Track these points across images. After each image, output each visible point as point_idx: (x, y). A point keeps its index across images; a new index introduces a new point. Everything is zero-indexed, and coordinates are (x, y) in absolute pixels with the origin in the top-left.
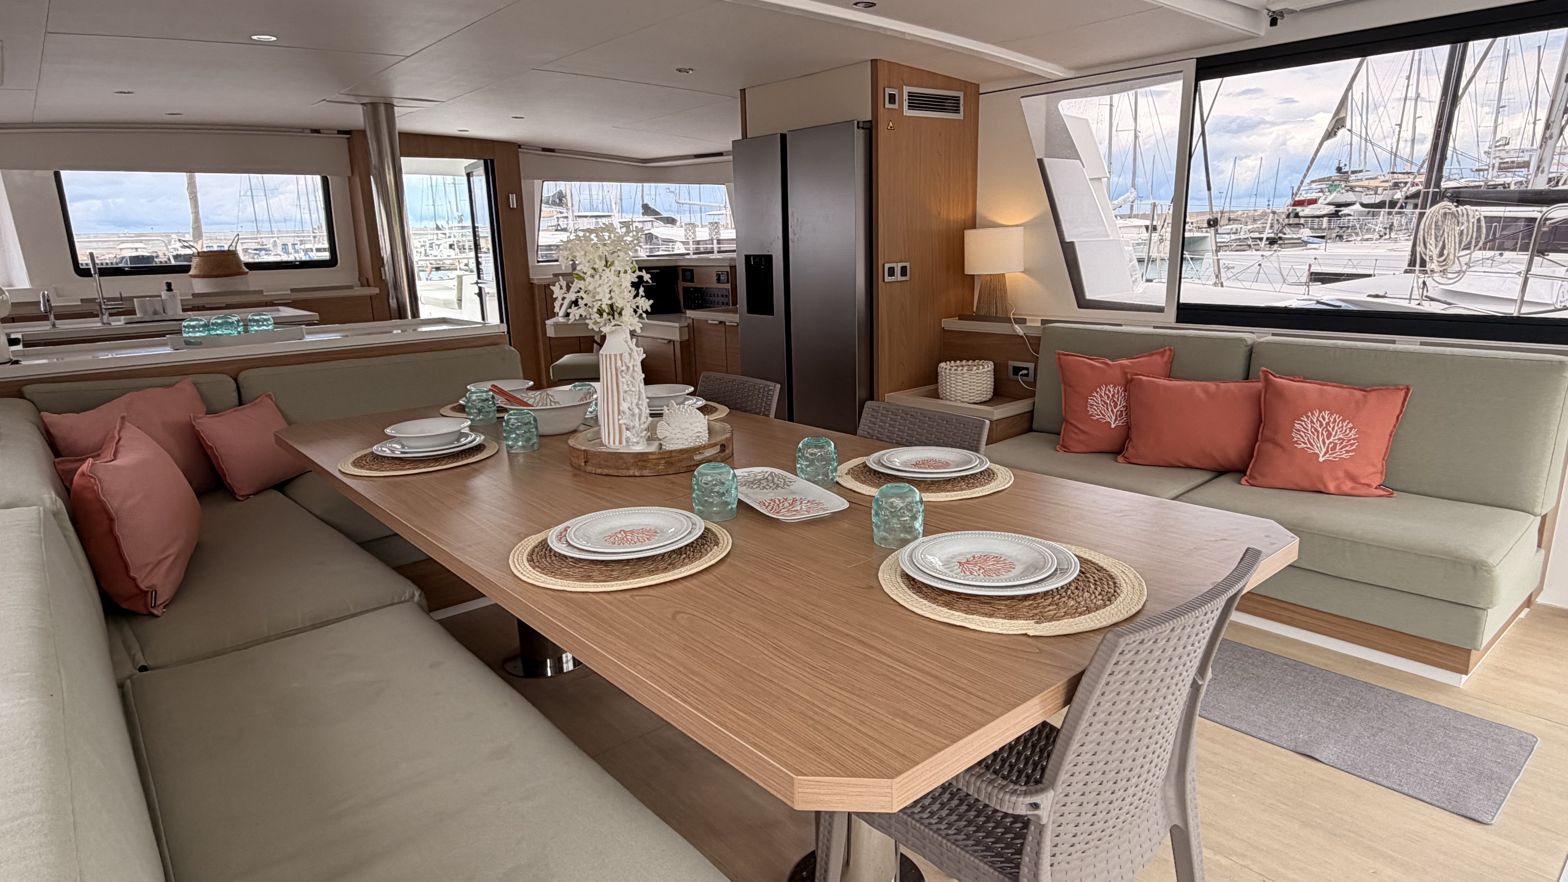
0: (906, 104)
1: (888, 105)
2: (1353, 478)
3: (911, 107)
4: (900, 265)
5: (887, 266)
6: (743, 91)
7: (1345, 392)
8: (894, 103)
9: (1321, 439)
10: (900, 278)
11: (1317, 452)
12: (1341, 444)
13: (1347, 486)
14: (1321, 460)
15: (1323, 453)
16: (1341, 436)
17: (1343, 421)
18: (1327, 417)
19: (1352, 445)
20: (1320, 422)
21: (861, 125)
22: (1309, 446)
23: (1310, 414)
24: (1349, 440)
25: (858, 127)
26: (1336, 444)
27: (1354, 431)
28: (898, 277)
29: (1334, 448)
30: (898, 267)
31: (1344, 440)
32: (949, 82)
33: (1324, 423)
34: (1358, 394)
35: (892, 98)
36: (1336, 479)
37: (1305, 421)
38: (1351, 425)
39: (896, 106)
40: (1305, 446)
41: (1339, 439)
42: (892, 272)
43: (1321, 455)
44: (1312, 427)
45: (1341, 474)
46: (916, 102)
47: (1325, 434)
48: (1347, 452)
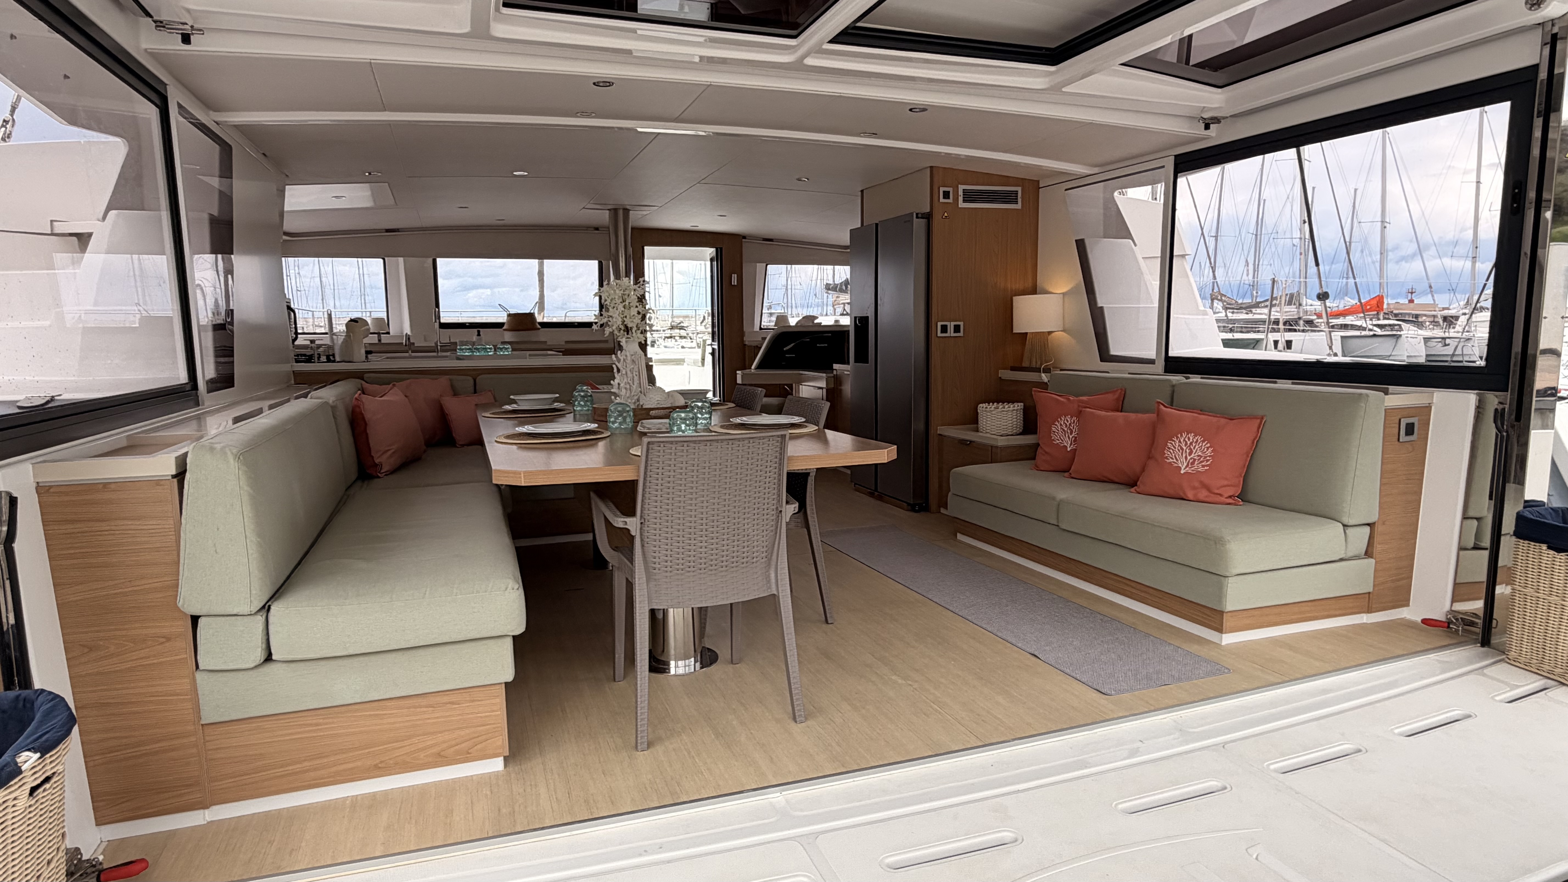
0: (961, 199)
1: (942, 200)
2: (1209, 489)
3: (964, 201)
4: (953, 324)
5: (939, 324)
6: (862, 191)
7: (1215, 419)
8: (949, 198)
9: (1184, 455)
10: (953, 334)
11: (1180, 465)
12: (1199, 459)
13: (1203, 494)
14: (1182, 472)
15: (1184, 466)
16: (1200, 454)
17: (1203, 441)
18: (1191, 438)
19: (1208, 461)
20: (1186, 442)
21: (920, 215)
22: (1175, 461)
23: (1179, 436)
24: (1205, 457)
25: (917, 217)
26: (1195, 460)
27: (1210, 450)
28: (951, 332)
29: (1193, 463)
30: (951, 325)
31: (1201, 457)
32: (1006, 180)
33: (1189, 443)
34: (1223, 421)
35: (946, 195)
36: (1194, 488)
37: (1174, 441)
38: (1209, 445)
39: (950, 201)
40: (1172, 460)
41: (1198, 456)
42: (944, 329)
43: (1183, 468)
44: (1179, 445)
45: (1197, 484)
46: (969, 197)
47: (1188, 451)
48: (1203, 466)
